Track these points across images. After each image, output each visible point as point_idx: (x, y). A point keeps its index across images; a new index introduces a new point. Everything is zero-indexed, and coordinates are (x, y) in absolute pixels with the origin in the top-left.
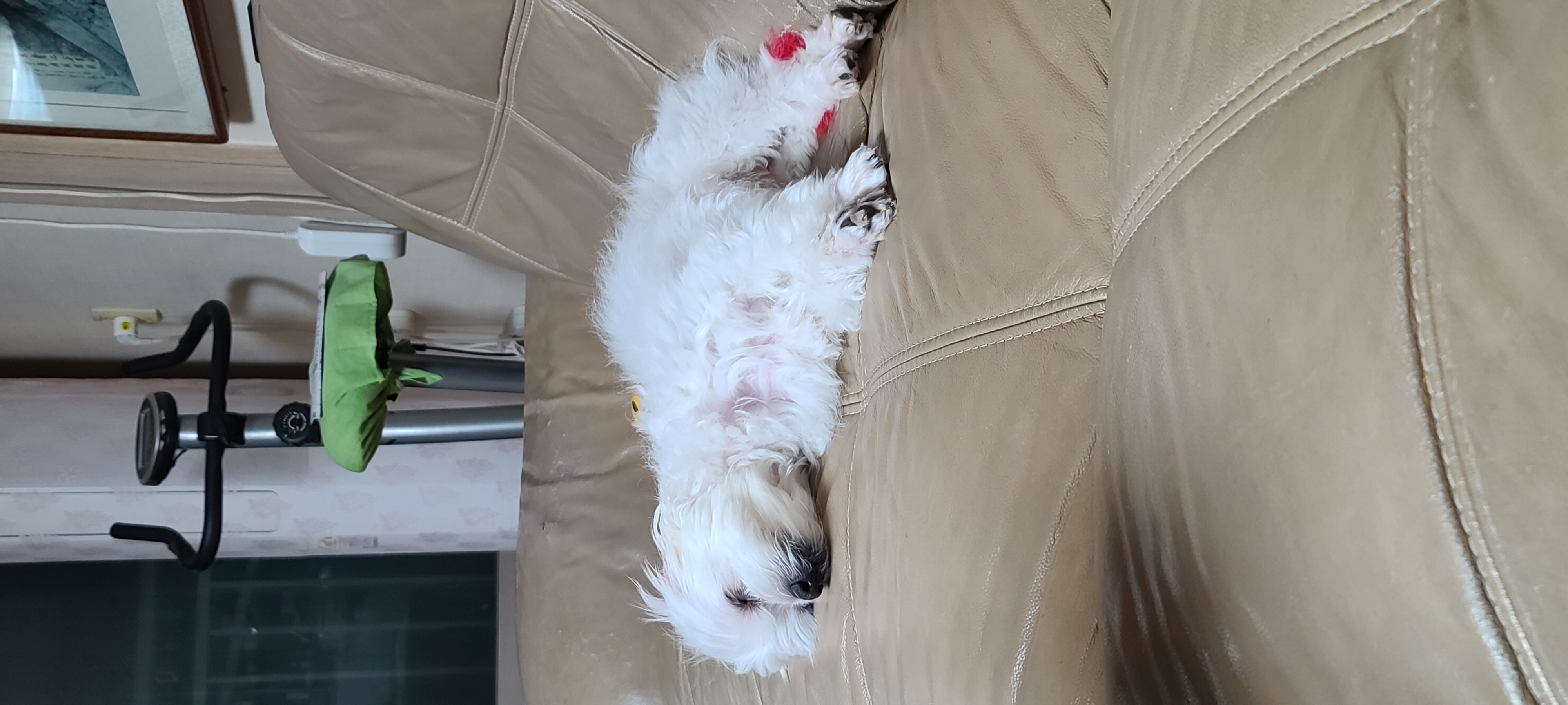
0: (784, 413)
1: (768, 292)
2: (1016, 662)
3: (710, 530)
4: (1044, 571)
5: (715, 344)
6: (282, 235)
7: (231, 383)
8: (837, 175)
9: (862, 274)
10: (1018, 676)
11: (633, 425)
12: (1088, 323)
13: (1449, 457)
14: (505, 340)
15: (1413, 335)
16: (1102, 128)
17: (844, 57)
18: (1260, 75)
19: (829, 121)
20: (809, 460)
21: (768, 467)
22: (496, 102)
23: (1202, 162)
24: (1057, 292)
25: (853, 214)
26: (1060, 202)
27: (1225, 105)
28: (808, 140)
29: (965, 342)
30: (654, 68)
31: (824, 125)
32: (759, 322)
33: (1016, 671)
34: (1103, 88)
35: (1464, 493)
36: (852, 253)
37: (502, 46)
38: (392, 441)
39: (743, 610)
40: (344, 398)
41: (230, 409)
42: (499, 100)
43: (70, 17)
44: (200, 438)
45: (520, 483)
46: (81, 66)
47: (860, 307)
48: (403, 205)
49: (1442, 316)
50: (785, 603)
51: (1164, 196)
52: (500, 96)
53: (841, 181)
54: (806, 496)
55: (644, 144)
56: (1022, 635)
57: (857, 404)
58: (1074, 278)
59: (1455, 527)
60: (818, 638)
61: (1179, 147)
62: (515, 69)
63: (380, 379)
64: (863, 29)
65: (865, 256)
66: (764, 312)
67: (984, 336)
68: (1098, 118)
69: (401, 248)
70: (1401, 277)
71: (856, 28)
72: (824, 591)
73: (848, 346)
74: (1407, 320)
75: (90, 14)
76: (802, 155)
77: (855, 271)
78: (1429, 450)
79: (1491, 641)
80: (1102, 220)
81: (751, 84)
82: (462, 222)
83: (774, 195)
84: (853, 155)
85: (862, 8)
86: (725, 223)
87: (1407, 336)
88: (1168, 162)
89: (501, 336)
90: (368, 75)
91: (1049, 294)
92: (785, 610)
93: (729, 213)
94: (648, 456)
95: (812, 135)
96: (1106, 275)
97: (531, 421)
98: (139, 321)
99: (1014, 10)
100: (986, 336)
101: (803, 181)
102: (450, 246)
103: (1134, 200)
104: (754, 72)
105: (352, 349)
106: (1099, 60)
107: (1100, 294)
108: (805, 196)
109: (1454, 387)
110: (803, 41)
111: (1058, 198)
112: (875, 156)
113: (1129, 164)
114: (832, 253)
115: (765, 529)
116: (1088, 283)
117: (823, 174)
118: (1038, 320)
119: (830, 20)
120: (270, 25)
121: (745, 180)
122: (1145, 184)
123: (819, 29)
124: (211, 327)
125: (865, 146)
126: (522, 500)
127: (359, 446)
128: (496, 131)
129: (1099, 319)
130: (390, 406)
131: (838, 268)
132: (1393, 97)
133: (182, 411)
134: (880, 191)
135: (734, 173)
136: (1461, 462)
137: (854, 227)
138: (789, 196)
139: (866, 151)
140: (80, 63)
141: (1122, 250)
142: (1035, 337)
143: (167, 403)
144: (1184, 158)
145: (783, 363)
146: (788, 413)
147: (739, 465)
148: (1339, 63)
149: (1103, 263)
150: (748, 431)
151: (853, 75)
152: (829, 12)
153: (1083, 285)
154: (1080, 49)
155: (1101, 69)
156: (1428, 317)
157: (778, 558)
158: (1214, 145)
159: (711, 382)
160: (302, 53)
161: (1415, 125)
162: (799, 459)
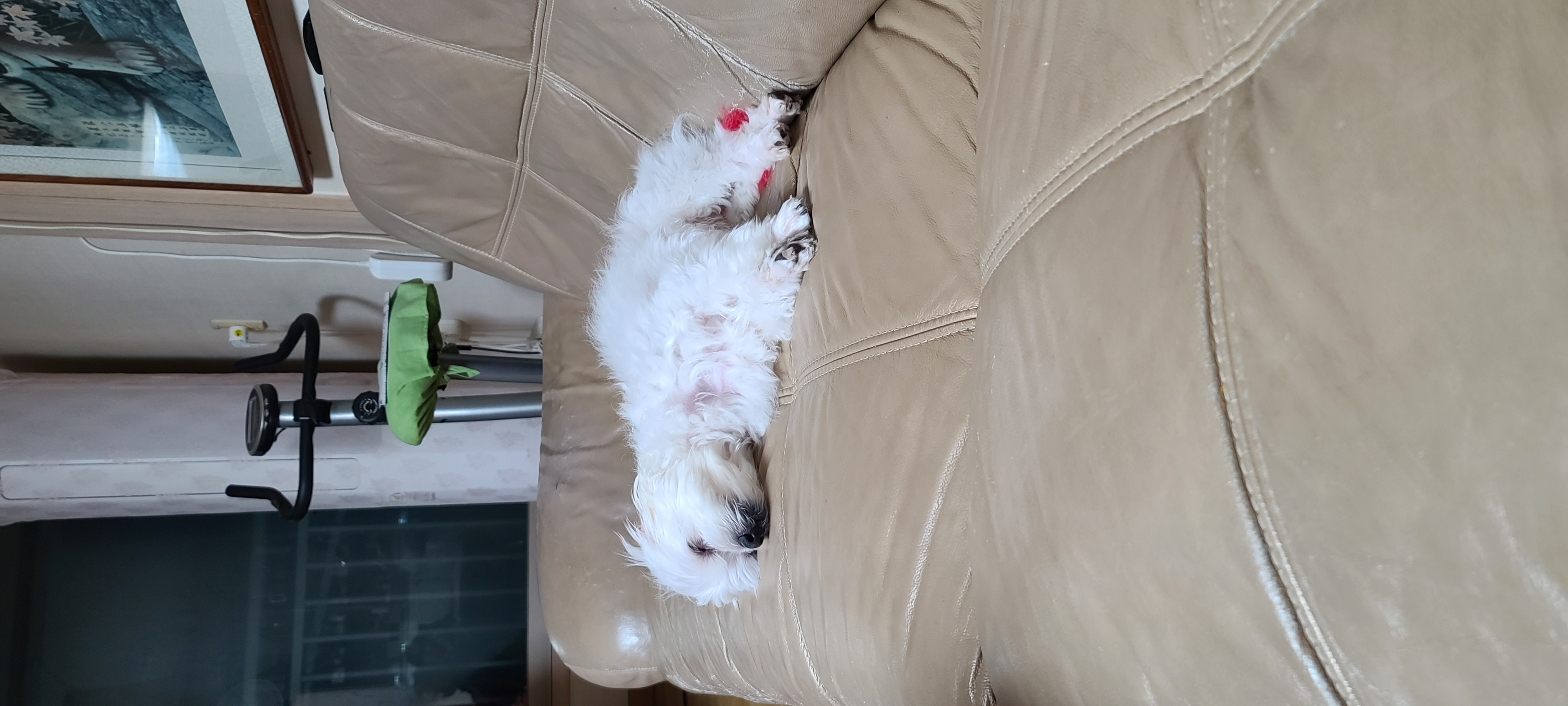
0: (734, 404)
1: (720, 311)
2: (909, 600)
3: (676, 494)
4: (931, 529)
5: (680, 351)
6: (357, 264)
7: (320, 376)
8: (772, 220)
9: (792, 297)
10: (911, 611)
11: (618, 413)
12: (963, 336)
13: (1242, 451)
14: (532, 342)
15: (1212, 353)
16: (972, 184)
17: (778, 129)
18: (1092, 145)
19: (767, 178)
20: (753, 439)
21: (722, 446)
22: (516, 162)
23: (1047, 213)
24: (939, 312)
25: (784, 250)
26: (941, 242)
27: (1064, 169)
28: (752, 193)
29: (869, 350)
30: (635, 137)
31: (764, 181)
32: (714, 334)
33: (909, 607)
34: (973, 153)
35: (1254, 480)
36: (784, 281)
37: (518, 119)
38: (444, 420)
39: (702, 556)
40: (403, 389)
41: (319, 397)
42: (518, 161)
43: (183, 97)
44: (296, 419)
45: (539, 454)
46: (194, 134)
47: (791, 322)
48: (446, 241)
49: (1236, 338)
50: (734, 551)
51: (1019, 239)
52: (519, 158)
53: (775, 225)
54: (751, 466)
55: (627, 195)
56: (914, 579)
57: (789, 396)
58: (952, 301)
59: (1247, 507)
60: (761, 577)
61: (1030, 201)
62: (529, 137)
63: (431, 374)
64: (792, 107)
65: (795, 283)
66: (717, 326)
67: (884, 346)
68: (969, 177)
69: (449, 273)
70: (1203, 307)
71: (787, 106)
72: (765, 541)
73: (782, 351)
74: (1207, 341)
75: (199, 94)
76: (747, 204)
77: (787, 294)
78: (1226, 445)
79: (1276, 598)
80: (973, 256)
81: (708, 149)
82: (492, 254)
83: (724, 235)
84: (785, 204)
85: (791, 91)
86: (686, 257)
87: (1208, 354)
88: (1022, 213)
89: (529, 339)
90: (417, 142)
91: (933, 313)
92: (735, 557)
93: (690, 249)
94: (629, 438)
95: (755, 189)
96: (976, 298)
97: (547, 405)
98: (249, 330)
99: (905, 93)
100: (886, 345)
101: (746, 225)
102: (485, 273)
103: (996, 241)
104: (710, 140)
105: (409, 351)
106: (970, 132)
107: (972, 313)
108: (747, 236)
109: (1245, 395)
110: (747, 116)
111: (940, 239)
112: (801, 205)
113: (992, 214)
114: (768, 281)
115: (719, 494)
116: (963, 305)
117: (762, 219)
118: (925, 333)
119: (767, 101)
120: (339, 103)
121: (702, 224)
122: (1005, 229)
123: (759, 107)
124: (304, 334)
125: (793, 198)
126: (541, 466)
127: (415, 425)
128: (516, 185)
129: (971, 333)
130: (440, 394)
131: (773, 292)
132: (1195, 163)
133: (281, 399)
134: (805, 232)
135: (695, 218)
136: (1252, 455)
137: (785, 260)
138: (735, 236)
139: (794, 202)
140: (192, 132)
141: (988, 280)
142: (923, 347)
143: (270, 392)
144: (1033, 210)
145: (733, 365)
146: (737, 404)
147: (699, 444)
148: (1153, 136)
149: (974, 290)
150: (705, 419)
151: (785, 143)
152: (767, 94)
153: (959, 306)
154: (955, 123)
155: (971, 139)
156: (1224, 339)
157: (729, 517)
158: (1056, 200)
159: (677, 380)
160: (365, 125)
161: (1212, 186)
162: (745, 439)
